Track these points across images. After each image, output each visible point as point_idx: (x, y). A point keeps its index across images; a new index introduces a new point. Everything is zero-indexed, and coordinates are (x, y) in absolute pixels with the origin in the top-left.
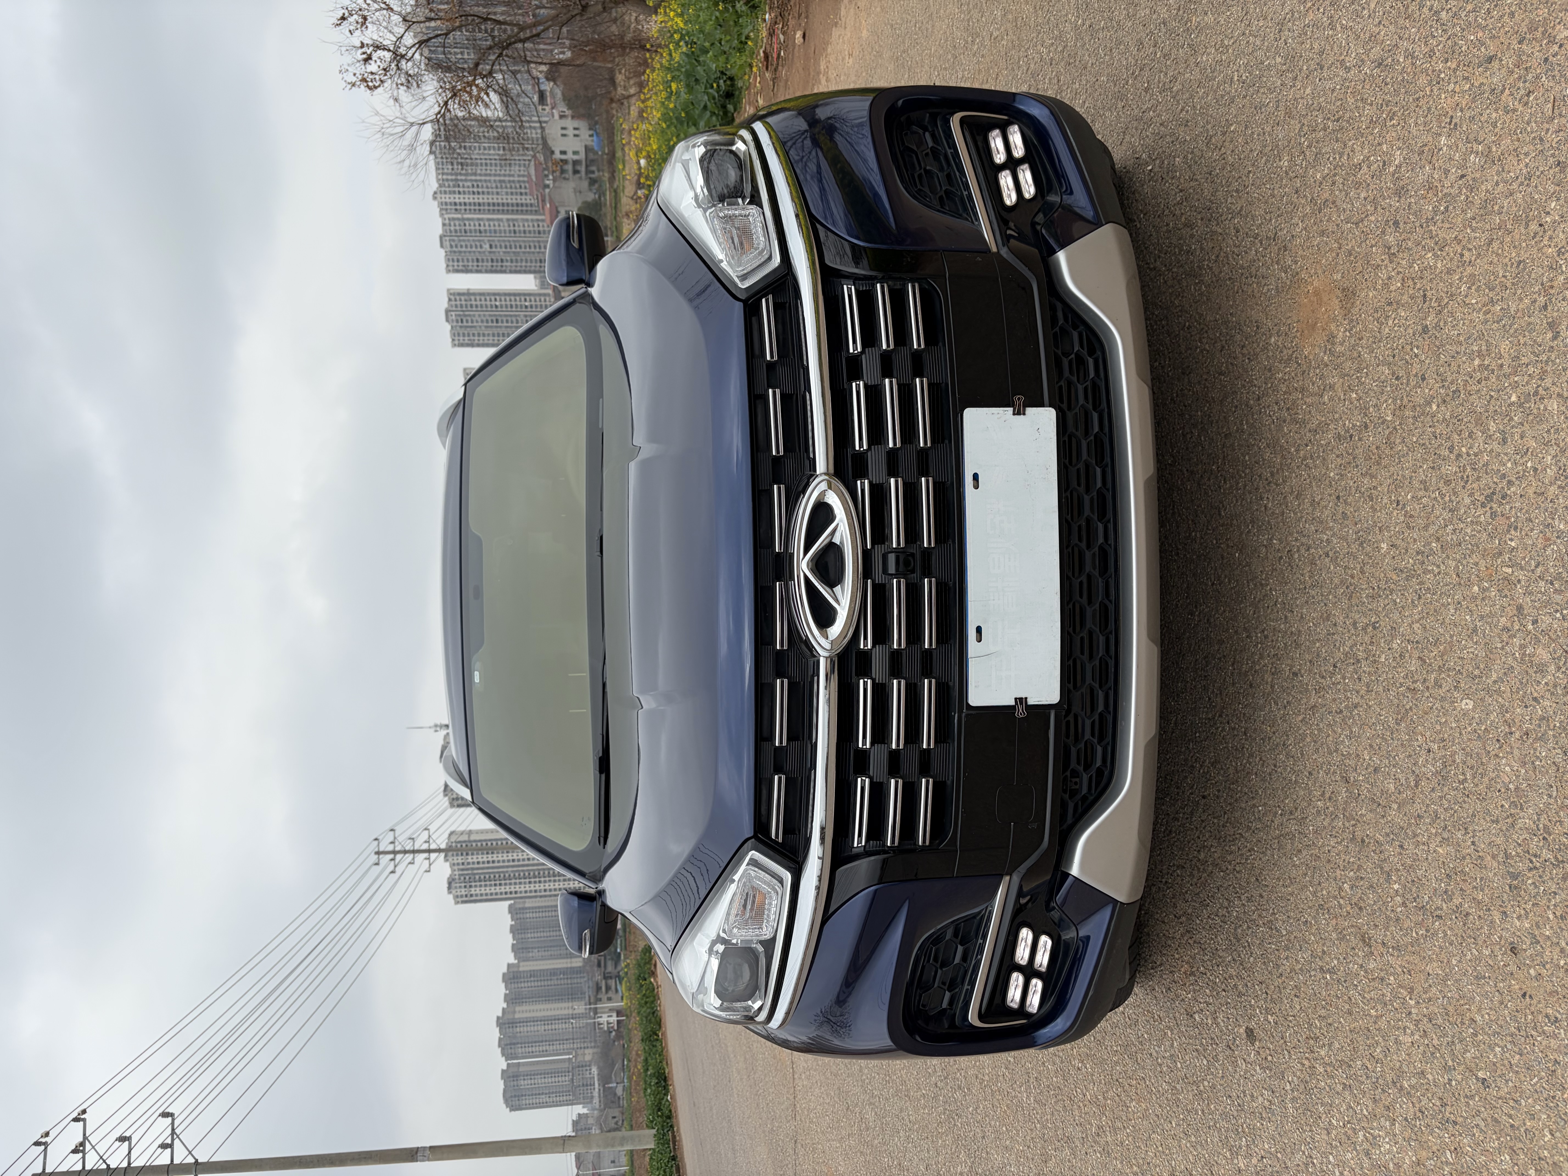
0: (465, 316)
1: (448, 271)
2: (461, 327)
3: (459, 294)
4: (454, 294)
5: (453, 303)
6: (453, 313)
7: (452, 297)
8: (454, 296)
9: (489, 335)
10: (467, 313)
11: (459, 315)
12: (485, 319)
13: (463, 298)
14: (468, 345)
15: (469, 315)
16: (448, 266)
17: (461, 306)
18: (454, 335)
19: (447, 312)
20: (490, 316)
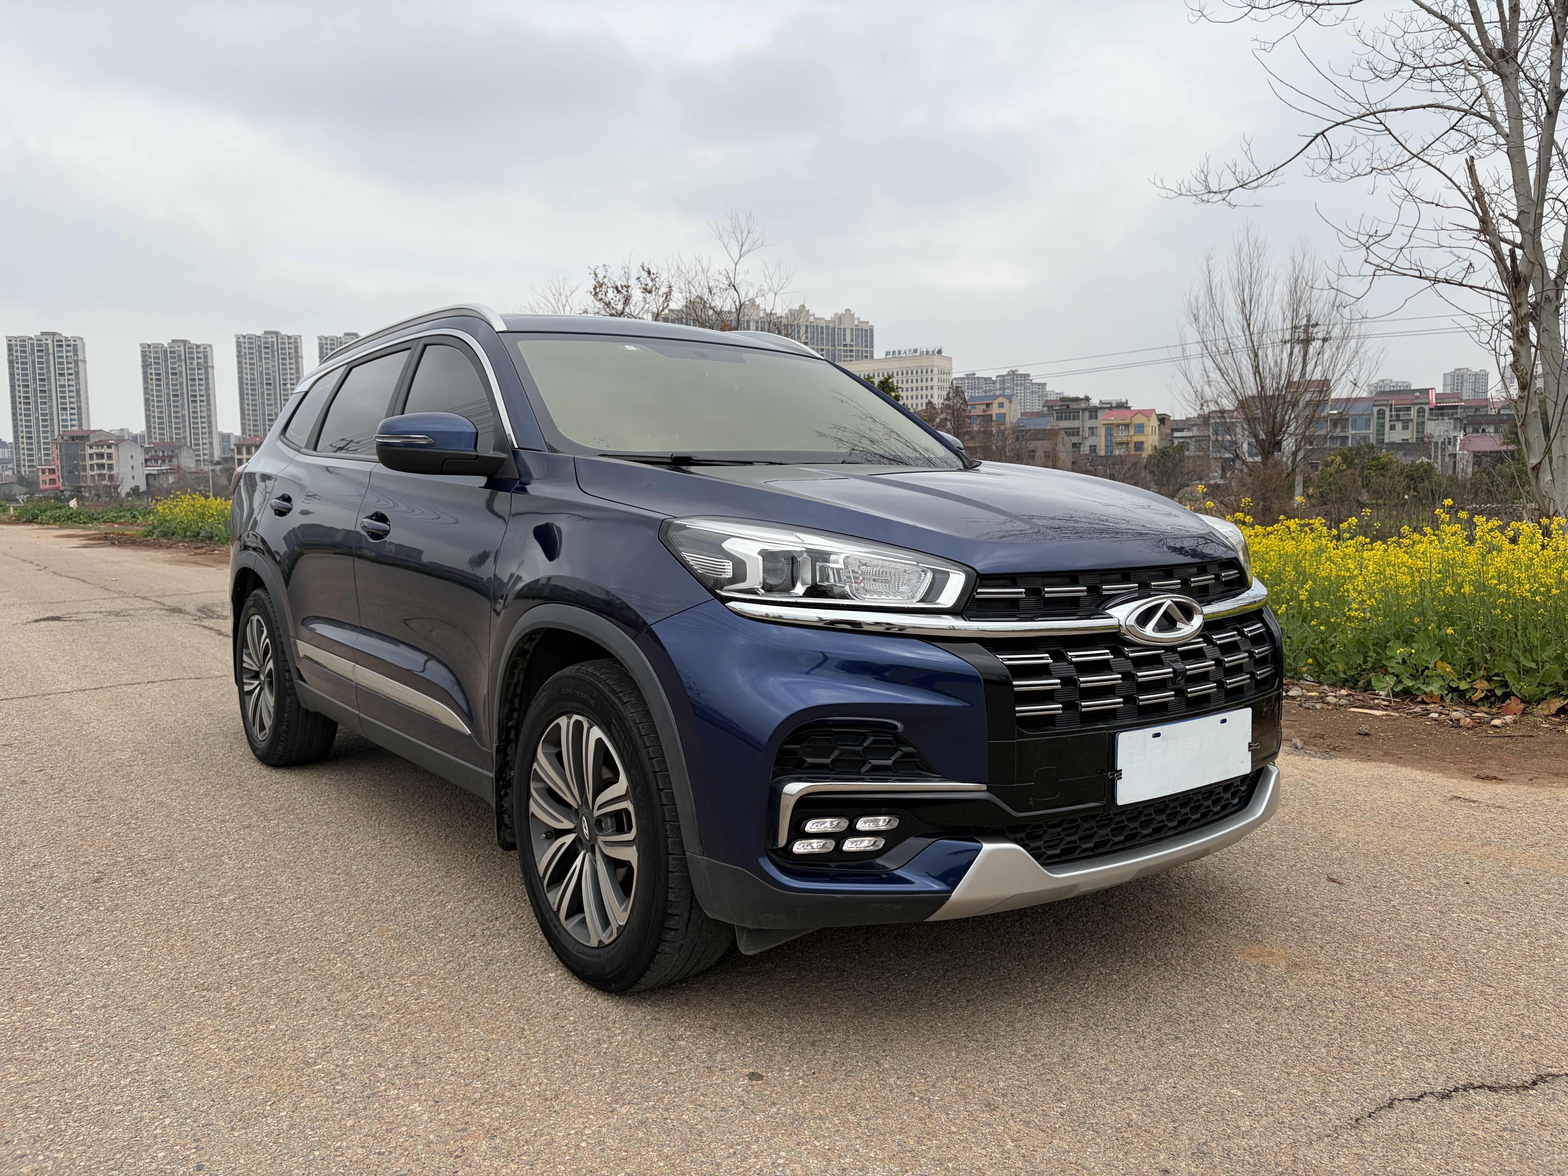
0: (273, 352)
1: (320, 338)
2: (260, 346)
3: (296, 348)
4: (296, 342)
5: (286, 341)
6: (275, 339)
7: (292, 340)
8: (294, 343)
9: (253, 374)
10: (276, 353)
11: (273, 346)
12: (271, 371)
13: (293, 351)
14: (239, 352)
15: (273, 356)
16: (326, 338)
17: (284, 349)
18: (251, 339)
19: (276, 333)
20: (274, 378)
